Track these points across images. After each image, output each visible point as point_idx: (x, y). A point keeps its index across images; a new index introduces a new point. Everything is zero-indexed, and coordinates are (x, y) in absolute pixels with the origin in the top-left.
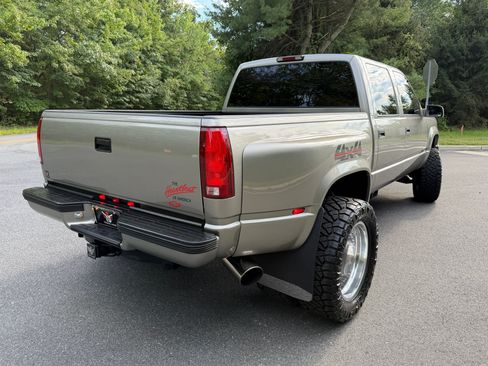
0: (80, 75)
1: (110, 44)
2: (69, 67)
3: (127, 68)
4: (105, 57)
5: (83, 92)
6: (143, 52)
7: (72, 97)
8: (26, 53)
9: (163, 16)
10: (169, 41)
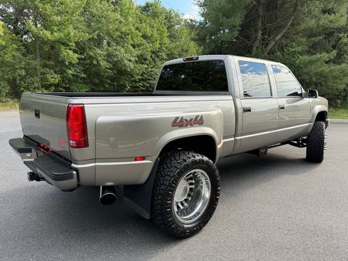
0: (110, 69)
1: (131, 48)
2: (104, 64)
3: (143, 63)
4: (127, 57)
5: (112, 79)
6: (153, 52)
7: (105, 82)
8: (76, 55)
9: (168, 28)
10: (172, 45)
